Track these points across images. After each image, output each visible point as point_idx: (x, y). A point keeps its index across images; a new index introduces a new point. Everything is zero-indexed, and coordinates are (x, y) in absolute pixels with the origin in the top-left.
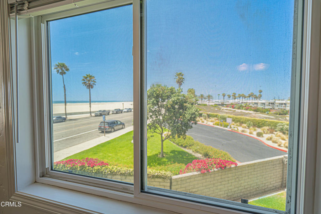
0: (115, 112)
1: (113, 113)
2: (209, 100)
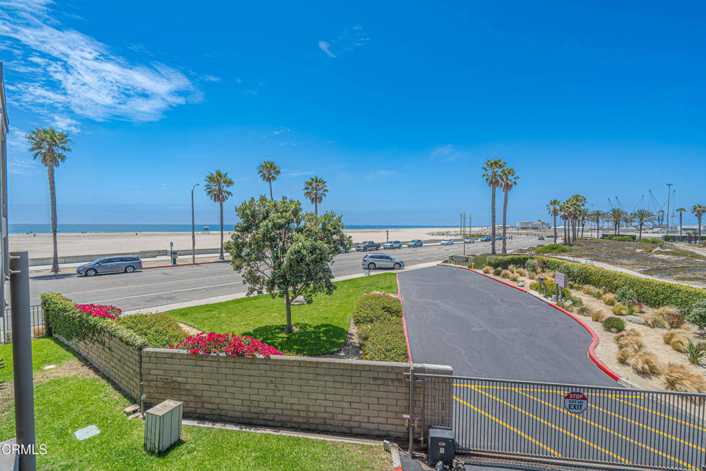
0: (362, 248)
1: (358, 249)
2: (641, 225)
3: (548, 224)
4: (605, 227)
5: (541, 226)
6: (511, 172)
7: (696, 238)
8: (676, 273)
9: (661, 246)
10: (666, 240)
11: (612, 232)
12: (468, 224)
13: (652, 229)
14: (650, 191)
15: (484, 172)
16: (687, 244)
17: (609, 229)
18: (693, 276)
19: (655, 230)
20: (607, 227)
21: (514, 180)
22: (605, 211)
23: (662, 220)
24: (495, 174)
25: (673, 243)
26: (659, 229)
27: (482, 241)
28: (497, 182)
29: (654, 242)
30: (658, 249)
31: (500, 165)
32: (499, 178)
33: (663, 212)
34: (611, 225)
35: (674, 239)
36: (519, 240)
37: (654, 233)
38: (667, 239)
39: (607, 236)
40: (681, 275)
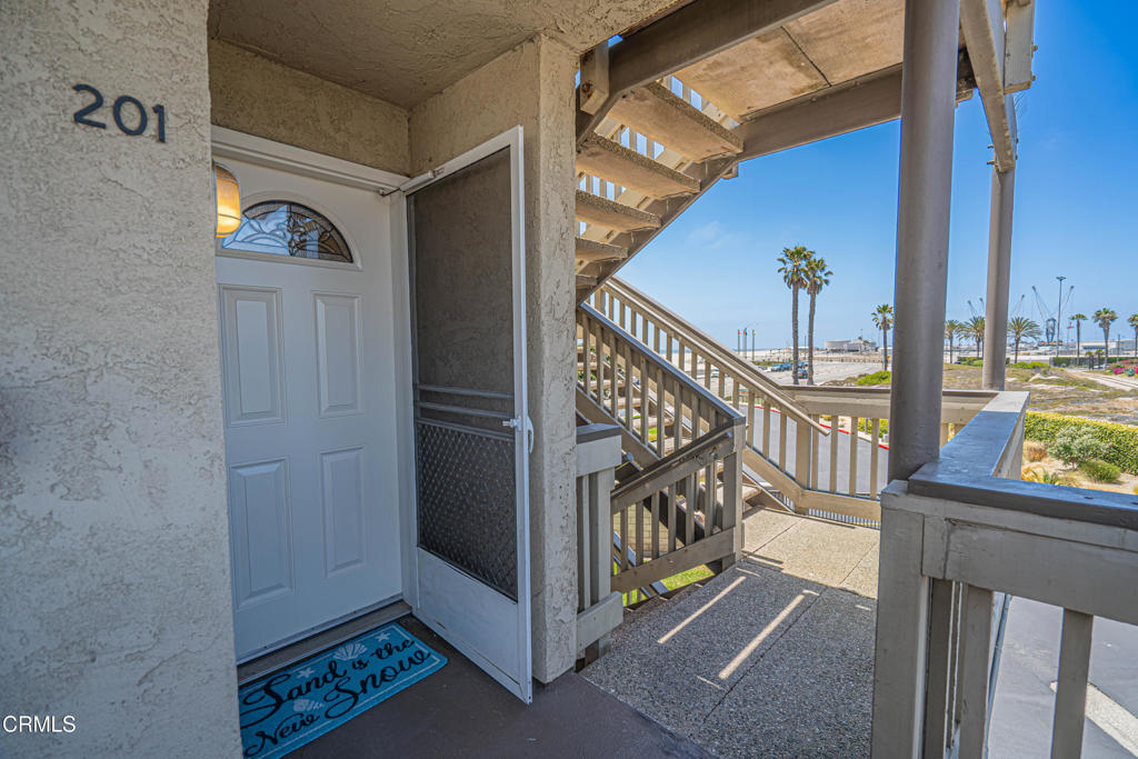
2: (1018, 341)
3: (873, 344)
4: (964, 347)
5: (863, 347)
6: (821, 265)
7: (1101, 361)
8: (1054, 406)
9: (1045, 373)
10: (1055, 365)
11: (974, 354)
12: (749, 346)
13: (1037, 348)
14: (1034, 288)
15: (781, 265)
16: (1087, 370)
17: (969, 350)
18: (1077, 409)
19: (1042, 349)
20: (966, 347)
21: (824, 278)
22: (962, 321)
23: (1053, 334)
24: (797, 270)
25: (1066, 369)
26: (1048, 348)
27: (773, 371)
28: (800, 280)
29: (1036, 367)
30: (1038, 376)
31: (805, 256)
32: (802, 275)
33: (1054, 320)
34: (972, 342)
35: (1068, 362)
36: (829, 368)
37: (1039, 354)
38: (1057, 362)
39: (964, 359)
40: (1062, 408)
